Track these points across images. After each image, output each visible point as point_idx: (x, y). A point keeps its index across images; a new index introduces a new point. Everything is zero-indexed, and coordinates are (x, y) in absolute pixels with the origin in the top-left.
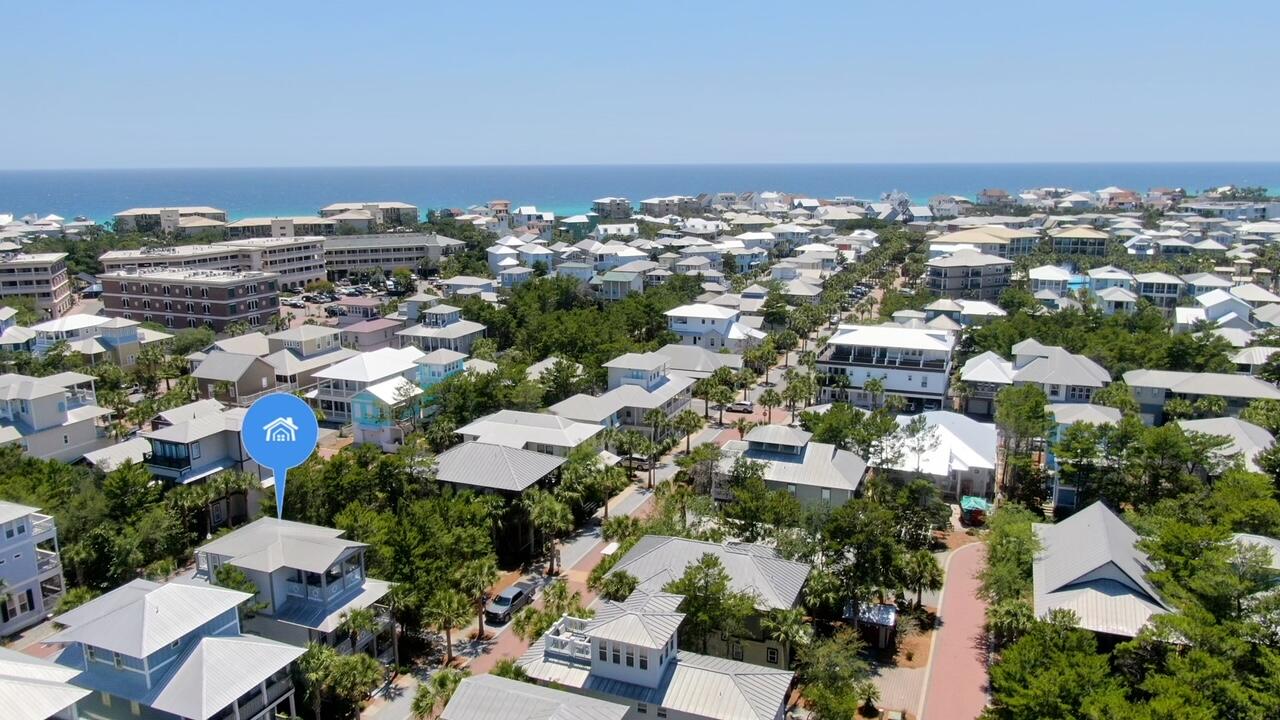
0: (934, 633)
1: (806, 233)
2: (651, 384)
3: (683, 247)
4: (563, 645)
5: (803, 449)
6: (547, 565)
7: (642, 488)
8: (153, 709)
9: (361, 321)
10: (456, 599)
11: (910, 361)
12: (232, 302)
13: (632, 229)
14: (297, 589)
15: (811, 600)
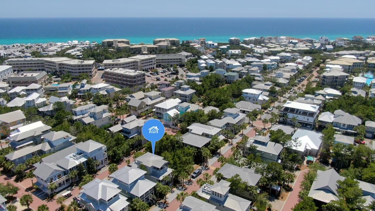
0: (290, 192)
1: (290, 56)
2: (234, 117)
3: (252, 62)
4: (206, 190)
5: (267, 143)
6: (205, 164)
7: (230, 144)
8: (131, 193)
9: (165, 87)
10: (185, 174)
11: (305, 113)
12: (135, 80)
13: (239, 52)
14: (155, 170)
15: (260, 184)
